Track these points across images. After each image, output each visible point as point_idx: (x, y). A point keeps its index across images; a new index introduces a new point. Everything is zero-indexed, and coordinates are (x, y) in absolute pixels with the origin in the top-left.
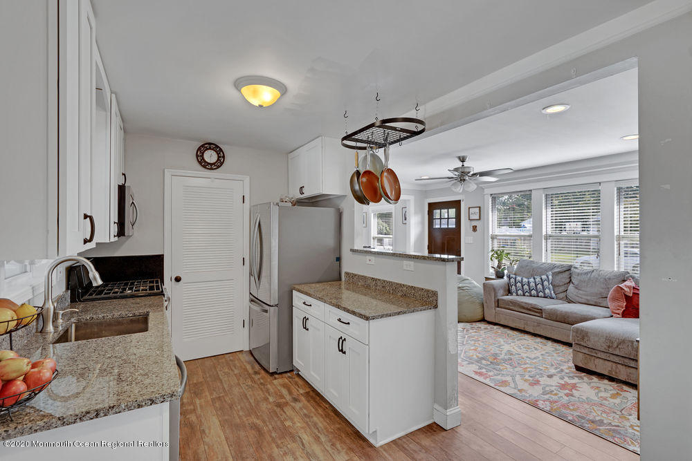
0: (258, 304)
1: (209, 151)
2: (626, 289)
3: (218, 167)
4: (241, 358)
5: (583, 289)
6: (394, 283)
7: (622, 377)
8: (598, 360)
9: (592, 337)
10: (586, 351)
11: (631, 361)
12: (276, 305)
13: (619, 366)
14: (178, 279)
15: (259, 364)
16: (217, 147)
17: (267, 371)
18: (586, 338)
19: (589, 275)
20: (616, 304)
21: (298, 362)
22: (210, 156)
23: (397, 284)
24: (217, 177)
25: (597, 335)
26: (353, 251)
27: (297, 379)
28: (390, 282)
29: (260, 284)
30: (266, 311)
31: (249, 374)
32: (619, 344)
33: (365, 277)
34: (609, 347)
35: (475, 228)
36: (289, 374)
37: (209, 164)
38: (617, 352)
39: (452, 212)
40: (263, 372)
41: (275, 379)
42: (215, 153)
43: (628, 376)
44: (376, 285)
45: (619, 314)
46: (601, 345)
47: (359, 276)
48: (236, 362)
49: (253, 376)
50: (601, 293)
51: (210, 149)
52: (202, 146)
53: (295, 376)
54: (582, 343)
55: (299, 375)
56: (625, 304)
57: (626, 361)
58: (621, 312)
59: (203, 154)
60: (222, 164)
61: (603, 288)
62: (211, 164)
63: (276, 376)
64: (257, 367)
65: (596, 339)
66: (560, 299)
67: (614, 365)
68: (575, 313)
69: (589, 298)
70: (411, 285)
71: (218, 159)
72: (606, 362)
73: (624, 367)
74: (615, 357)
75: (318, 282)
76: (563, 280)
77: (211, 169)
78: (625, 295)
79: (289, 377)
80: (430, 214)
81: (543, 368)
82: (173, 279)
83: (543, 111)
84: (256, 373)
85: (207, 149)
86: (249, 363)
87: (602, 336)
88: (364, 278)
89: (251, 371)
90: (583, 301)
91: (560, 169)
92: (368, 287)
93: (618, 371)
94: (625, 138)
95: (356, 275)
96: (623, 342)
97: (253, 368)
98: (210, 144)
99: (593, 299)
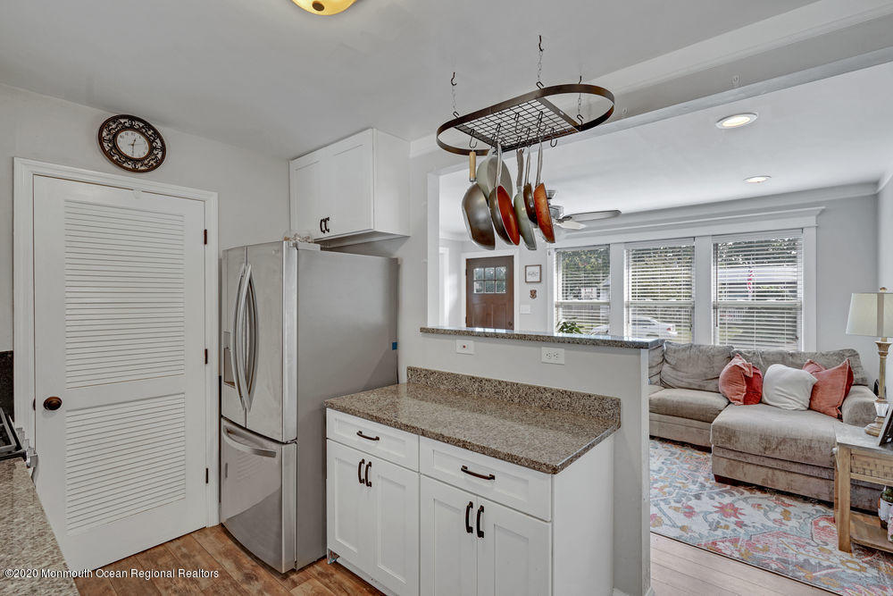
0: (247, 438)
1: (130, 132)
2: (746, 369)
3: (152, 168)
4: (206, 546)
5: (683, 370)
6: (522, 385)
7: (781, 487)
8: (748, 466)
9: (742, 438)
10: (732, 455)
11: (793, 466)
12: (294, 441)
13: (777, 472)
14: (53, 404)
15: (249, 553)
16: (150, 127)
17: (272, 570)
18: (734, 439)
19: (688, 352)
20: (734, 387)
21: (337, 541)
22: (133, 144)
23: (530, 387)
24: (146, 189)
25: (747, 434)
26: (425, 330)
27: (339, 576)
28: (513, 384)
29: (251, 402)
30: (271, 454)
31: (235, 585)
32: (779, 444)
33: (456, 376)
34: (765, 449)
35: (533, 294)
36: (318, 568)
37: (131, 159)
38: (776, 455)
39: (503, 270)
40: (262, 572)
41: (295, 584)
42: (143, 139)
43: (788, 484)
44: (481, 389)
45: (739, 400)
46: (755, 447)
47: (441, 374)
48: (198, 558)
49: (245, 587)
50: (705, 374)
51: (131, 128)
52: (114, 119)
53: (332, 570)
54: (728, 446)
55: (336, 565)
56: (745, 387)
57: (786, 464)
58: (742, 397)
59: (115, 136)
60: (159, 163)
61: (707, 368)
62: (135, 161)
63: (294, 577)
64: (247, 562)
65: (748, 439)
66: (655, 384)
67: (770, 471)
68: (691, 403)
69: (691, 381)
70: (561, 388)
71: (151, 152)
72: (760, 468)
73: (783, 473)
74: (771, 461)
75: (368, 388)
76: (656, 360)
77: (135, 170)
78: (745, 376)
79: (321, 574)
80: (469, 273)
81: (679, 485)
82: (40, 404)
83: (718, 125)
84: (249, 578)
85: (125, 128)
86: (227, 554)
87: (755, 435)
88: (455, 378)
89: (236, 576)
90: (683, 384)
91: (662, 216)
92: (463, 392)
93: (775, 478)
94: (749, 181)
95: (433, 373)
96: (783, 441)
97: (239, 566)
98: (132, 118)
99: (696, 382)
